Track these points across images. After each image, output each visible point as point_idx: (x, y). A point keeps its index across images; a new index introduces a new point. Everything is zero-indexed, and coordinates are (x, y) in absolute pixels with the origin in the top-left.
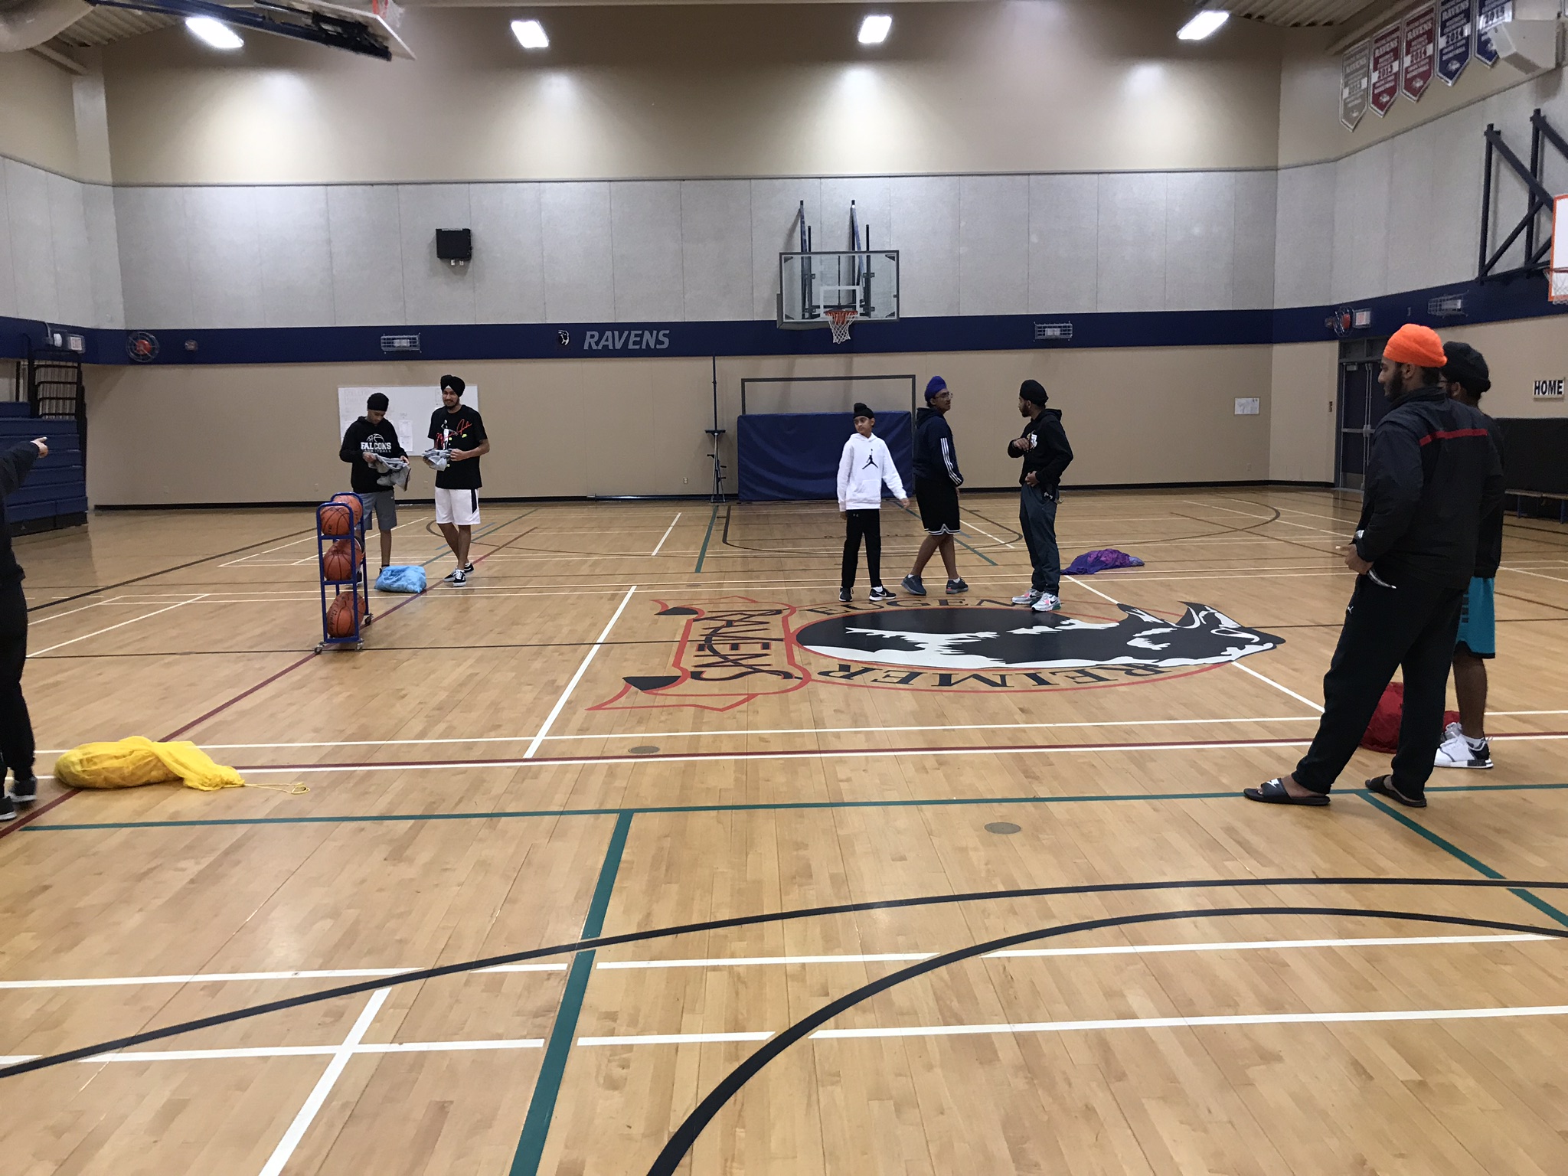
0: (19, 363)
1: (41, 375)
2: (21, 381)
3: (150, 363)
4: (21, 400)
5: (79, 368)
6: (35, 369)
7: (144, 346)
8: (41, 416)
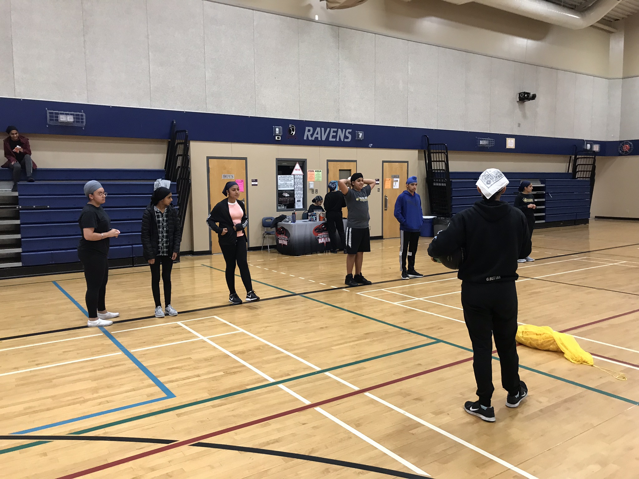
0: (571, 157)
1: (579, 162)
2: (571, 164)
3: (629, 155)
4: (569, 172)
5: (594, 158)
6: (577, 159)
7: (626, 148)
8: (576, 179)
